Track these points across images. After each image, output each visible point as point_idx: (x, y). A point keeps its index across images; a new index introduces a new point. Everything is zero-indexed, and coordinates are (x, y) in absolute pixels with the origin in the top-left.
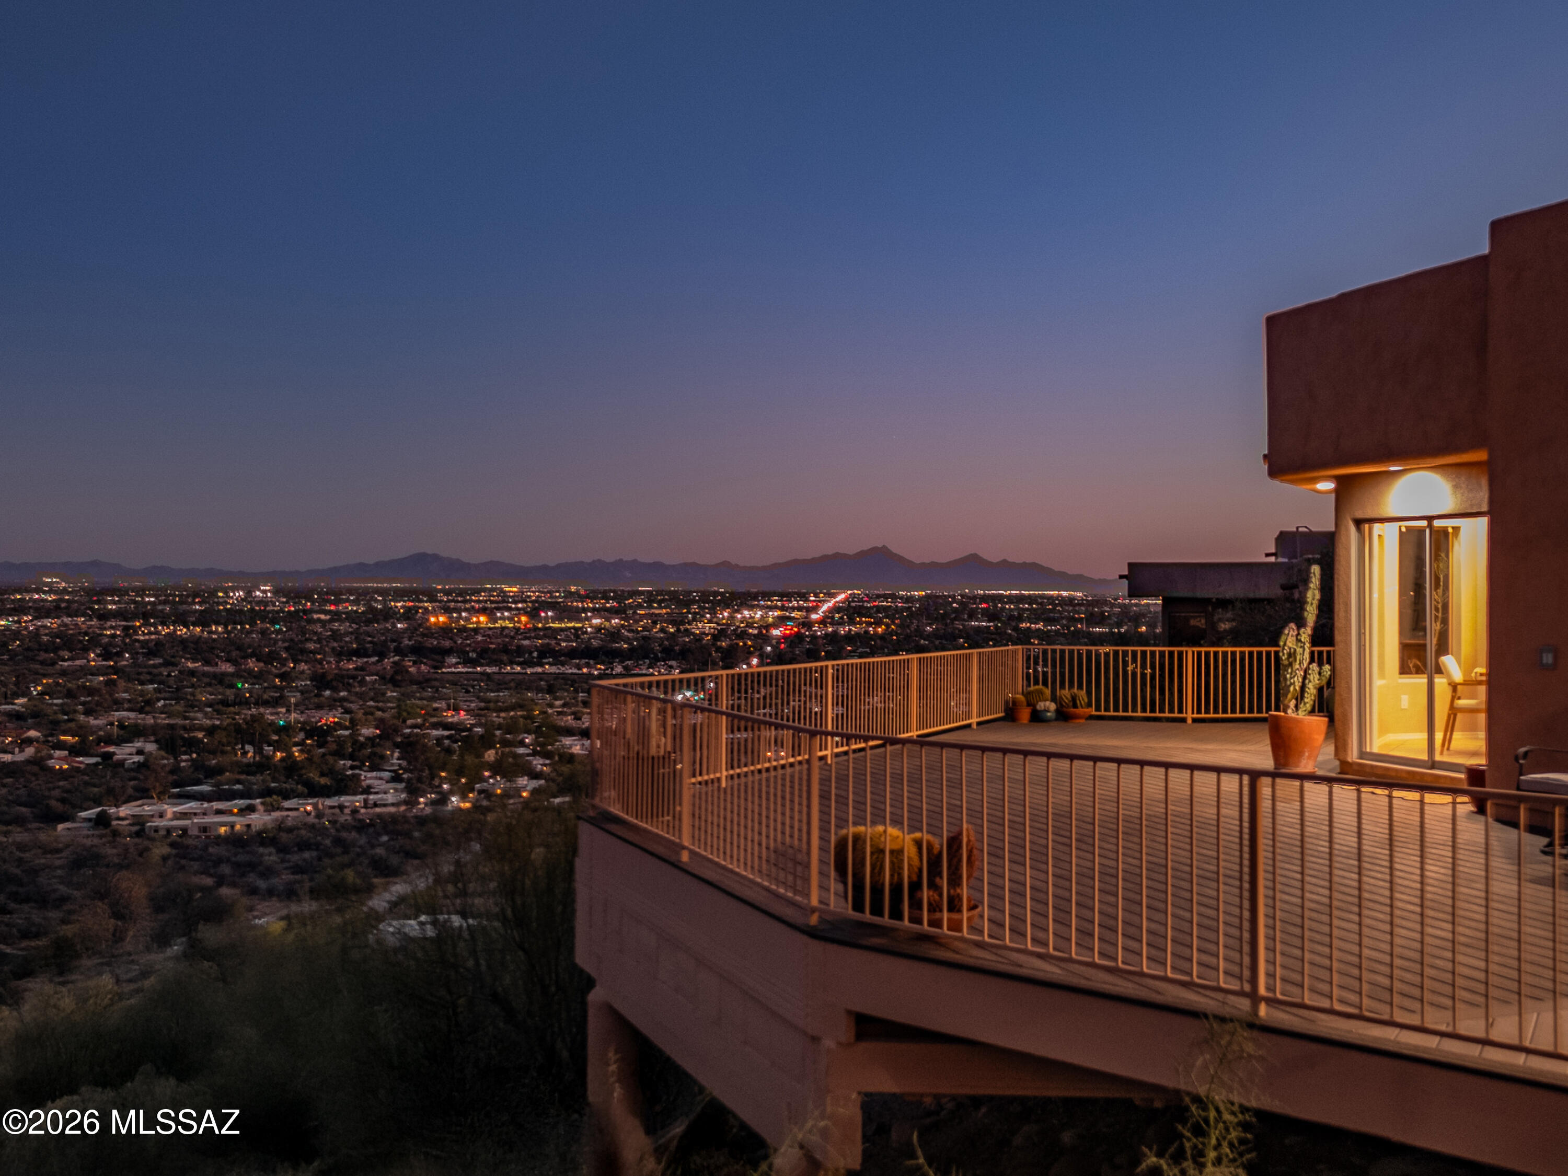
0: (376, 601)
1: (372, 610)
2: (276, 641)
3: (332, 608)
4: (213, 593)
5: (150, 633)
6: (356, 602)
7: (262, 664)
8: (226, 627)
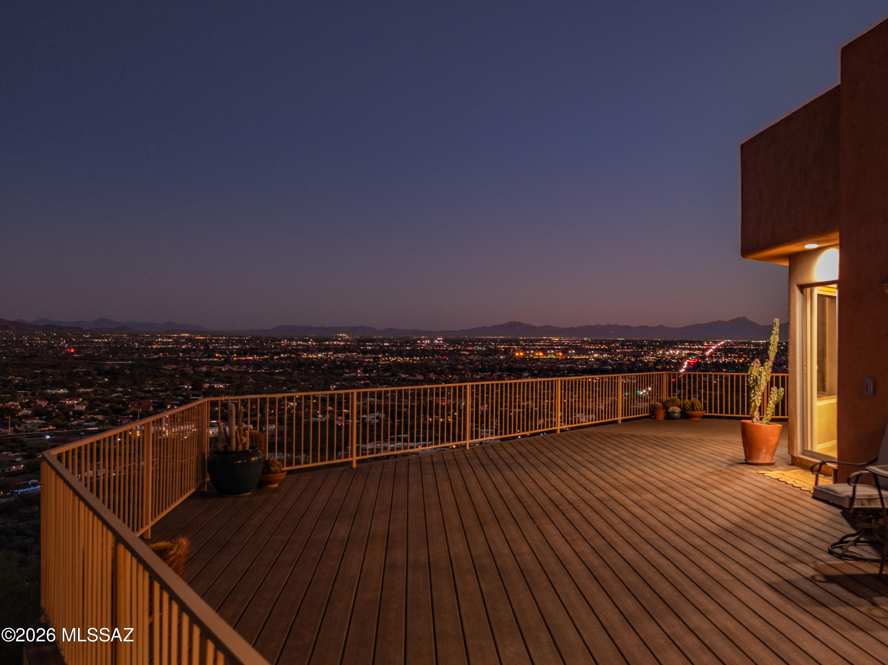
0: (491, 345)
1: (488, 349)
2: (443, 364)
3: (471, 348)
4: (415, 341)
5: (386, 360)
6: (481, 346)
7: (436, 376)
8: (420, 358)
